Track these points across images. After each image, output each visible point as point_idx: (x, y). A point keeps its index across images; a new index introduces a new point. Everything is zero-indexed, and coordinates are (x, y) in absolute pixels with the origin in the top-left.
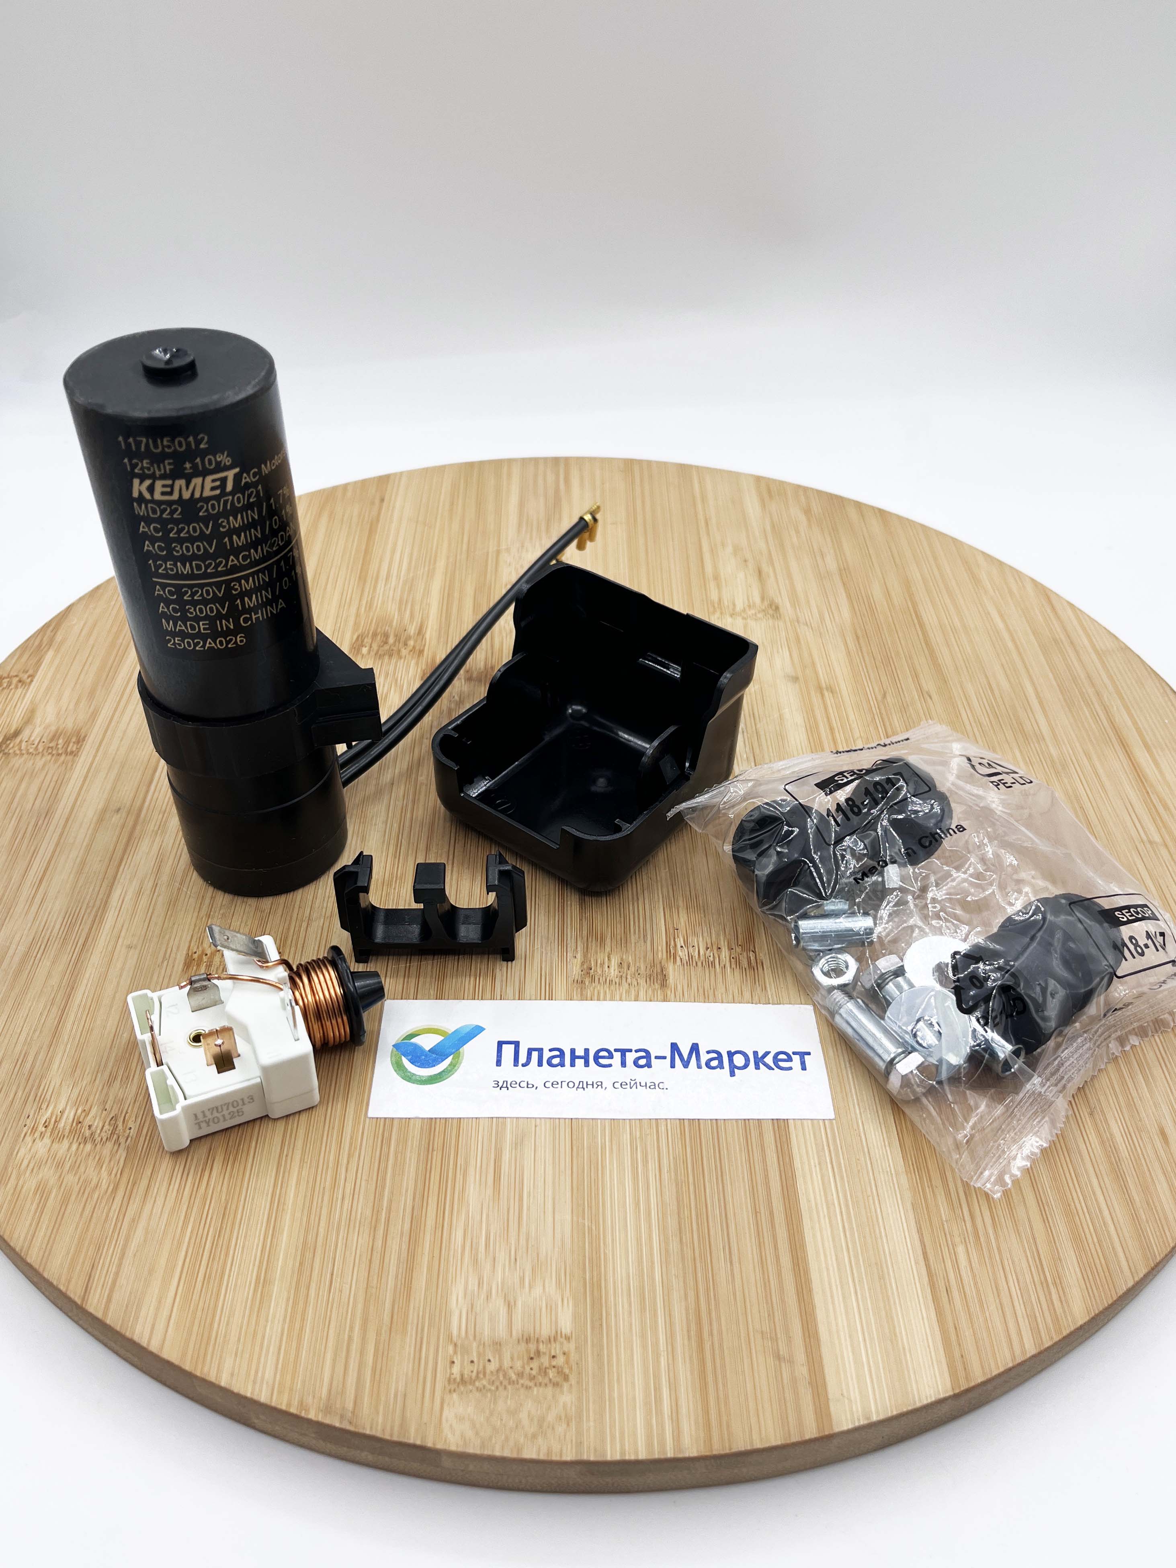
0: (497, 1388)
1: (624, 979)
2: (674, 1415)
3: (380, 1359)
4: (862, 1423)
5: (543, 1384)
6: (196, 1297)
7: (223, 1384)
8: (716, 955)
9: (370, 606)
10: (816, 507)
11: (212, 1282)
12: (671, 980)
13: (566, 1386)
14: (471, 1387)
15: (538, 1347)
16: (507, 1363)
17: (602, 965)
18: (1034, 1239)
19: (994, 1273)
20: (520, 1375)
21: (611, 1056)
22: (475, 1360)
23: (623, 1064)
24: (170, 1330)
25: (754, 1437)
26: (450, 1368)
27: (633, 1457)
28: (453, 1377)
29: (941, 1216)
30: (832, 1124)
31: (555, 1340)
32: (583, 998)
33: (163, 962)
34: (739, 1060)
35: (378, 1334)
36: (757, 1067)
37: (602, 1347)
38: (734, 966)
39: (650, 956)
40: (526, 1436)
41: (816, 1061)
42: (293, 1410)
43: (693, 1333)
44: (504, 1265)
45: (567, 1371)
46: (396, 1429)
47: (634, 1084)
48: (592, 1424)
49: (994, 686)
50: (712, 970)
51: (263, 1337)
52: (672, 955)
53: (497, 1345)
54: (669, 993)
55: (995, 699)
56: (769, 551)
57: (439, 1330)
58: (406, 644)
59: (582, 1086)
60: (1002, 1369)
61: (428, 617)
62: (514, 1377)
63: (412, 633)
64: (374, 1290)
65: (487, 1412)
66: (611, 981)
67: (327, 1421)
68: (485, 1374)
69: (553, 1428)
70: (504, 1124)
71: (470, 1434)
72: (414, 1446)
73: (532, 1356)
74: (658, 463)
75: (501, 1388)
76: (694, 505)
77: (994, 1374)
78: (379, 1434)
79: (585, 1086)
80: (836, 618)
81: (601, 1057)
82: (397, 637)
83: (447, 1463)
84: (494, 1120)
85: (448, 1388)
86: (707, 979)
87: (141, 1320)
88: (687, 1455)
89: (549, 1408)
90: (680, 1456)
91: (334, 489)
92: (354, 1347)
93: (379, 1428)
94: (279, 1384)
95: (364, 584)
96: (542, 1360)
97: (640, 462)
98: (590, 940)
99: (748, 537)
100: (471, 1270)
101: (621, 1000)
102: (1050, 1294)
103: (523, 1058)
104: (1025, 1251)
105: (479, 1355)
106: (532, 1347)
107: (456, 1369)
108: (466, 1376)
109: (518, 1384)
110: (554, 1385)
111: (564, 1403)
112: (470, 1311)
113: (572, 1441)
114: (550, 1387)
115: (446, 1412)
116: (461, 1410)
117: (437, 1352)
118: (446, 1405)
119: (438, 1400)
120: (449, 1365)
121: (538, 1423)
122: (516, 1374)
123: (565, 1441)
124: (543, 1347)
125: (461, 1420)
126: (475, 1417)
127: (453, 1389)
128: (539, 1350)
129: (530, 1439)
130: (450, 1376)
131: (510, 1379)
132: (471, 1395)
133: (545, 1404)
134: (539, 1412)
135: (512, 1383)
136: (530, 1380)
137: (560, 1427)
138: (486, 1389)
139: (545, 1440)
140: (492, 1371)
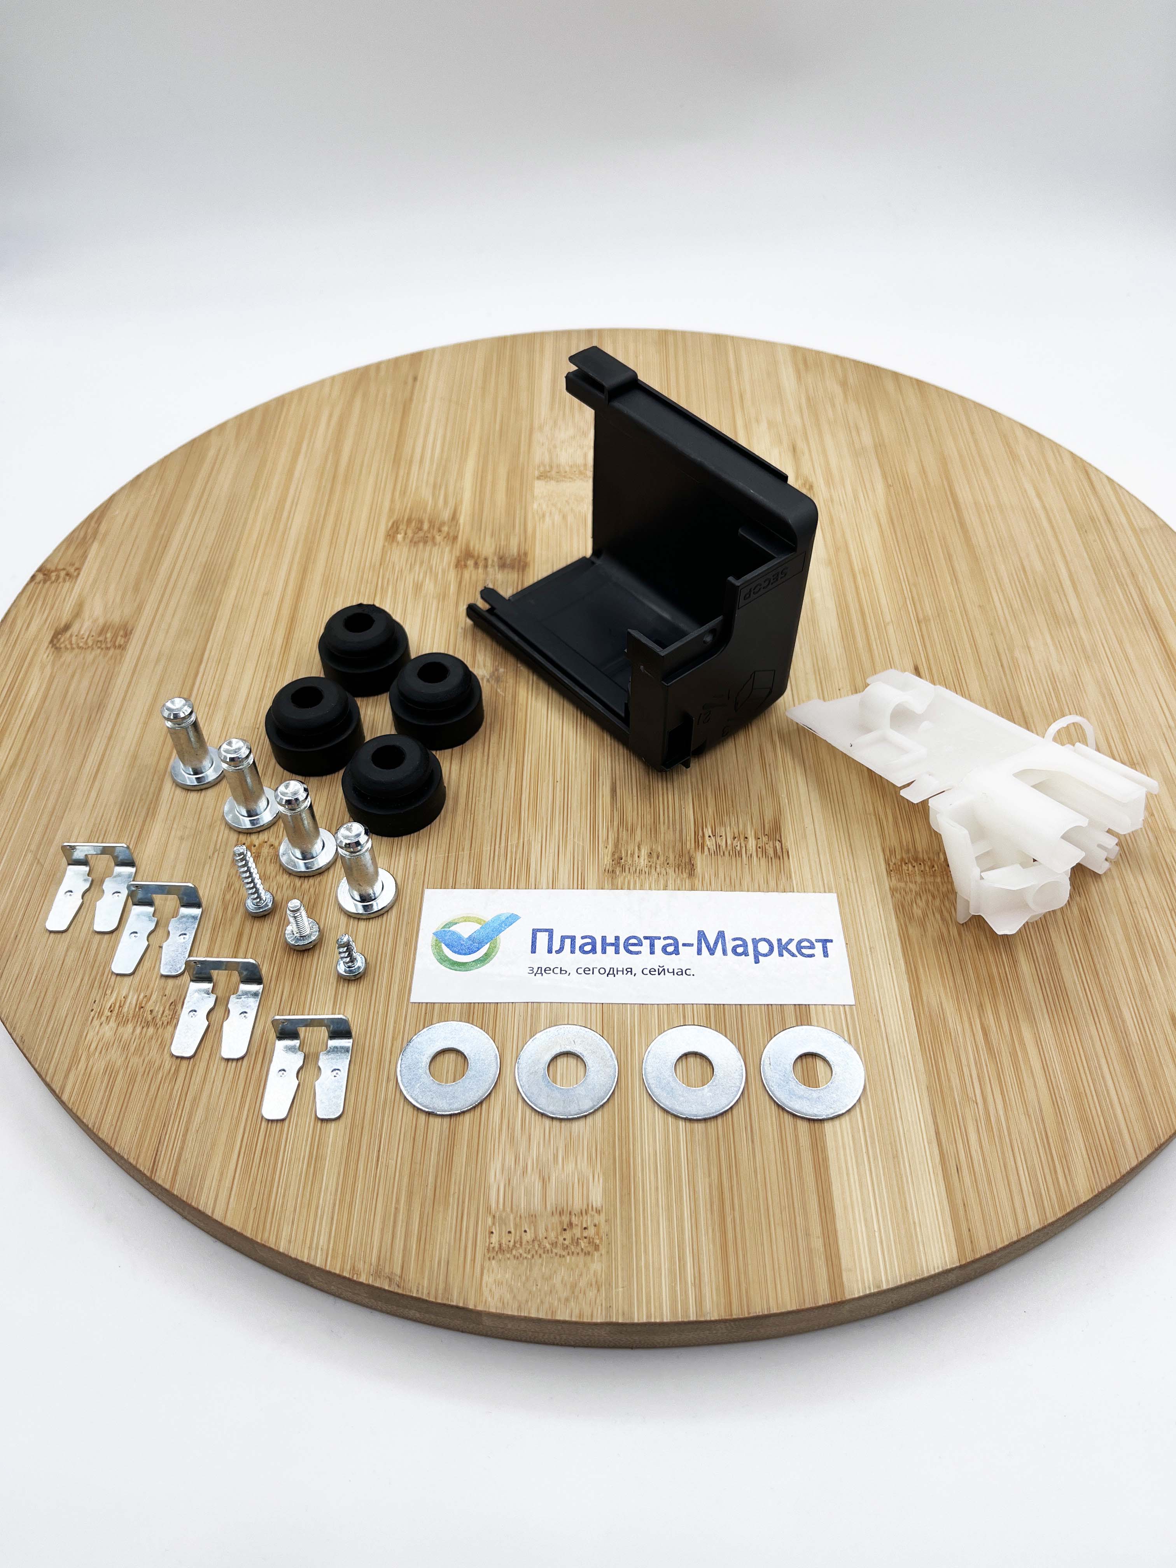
0: (533, 1256)
1: (653, 870)
2: (697, 1281)
3: (424, 1228)
4: (872, 1291)
5: (575, 1253)
6: (254, 1170)
7: (281, 1250)
8: (743, 845)
9: (403, 493)
10: (853, 379)
11: (268, 1157)
12: (699, 869)
13: (596, 1254)
14: (508, 1256)
15: (570, 1220)
16: (541, 1234)
17: (632, 855)
18: (1043, 1120)
19: (1003, 1153)
20: (554, 1244)
21: (640, 944)
22: (513, 1230)
23: (652, 952)
24: (231, 1200)
25: (771, 1304)
26: (490, 1237)
27: (658, 1321)
28: (492, 1246)
29: (954, 1098)
30: (851, 1010)
31: (586, 1214)
32: (614, 887)
33: (213, 854)
34: (763, 948)
35: (422, 1205)
36: (781, 955)
37: (630, 1219)
38: (760, 855)
39: (678, 845)
40: (559, 1300)
41: (837, 949)
42: (346, 1274)
43: (715, 1208)
44: (539, 1143)
45: (598, 1242)
46: (440, 1292)
47: (662, 971)
48: (620, 1289)
49: (1028, 568)
50: (739, 860)
51: (317, 1208)
52: (700, 845)
53: (533, 1218)
54: (696, 882)
55: (1028, 582)
56: (804, 425)
57: (479, 1203)
58: (440, 531)
59: (612, 972)
60: (1006, 1243)
61: (461, 501)
62: (548, 1246)
63: (446, 519)
64: (418, 1165)
65: (524, 1278)
66: (641, 871)
67: (377, 1284)
68: (521, 1245)
69: (585, 1294)
70: (539, 1008)
71: (508, 1297)
72: (457, 1307)
73: (565, 1227)
74: (693, 334)
75: (536, 1257)
76: (729, 379)
77: (998, 1248)
78: (425, 1297)
79: (615, 972)
80: (871, 497)
81: (630, 945)
82: (431, 523)
83: (487, 1322)
84: (530, 1004)
85: (487, 1256)
86: (734, 868)
87: (205, 1190)
88: (708, 1319)
89: (581, 1275)
90: (702, 1319)
91: (366, 369)
92: (401, 1217)
93: (425, 1292)
94: (333, 1250)
95: (398, 468)
96: (574, 1231)
97: (674, 333)
98: (621, 830)
99: (783, 413)
100: (508, 1146)
101: (650, 889)
102: (1056, 1172)
103: (556, 946)
104: (1034, 1132)
105: (516, 1225)
106: (565, 1219)
107: (495, 1239)
108: (504, 1246)
109: (552, 1252)
110: (585, 1254)
111: (595, 1272)
112: (507, 1185)
113: (602, 1305)
114: (582, 1255)
115: (485, 1277)
116: (499, 1276)
117: (477, 1223)
118: (485, 1271)
119: (478, 1267)
120: (488, 1235)
121: (571, 1288)
122: (550, 1244)
123: (595, 1304)
124: (576, 1219)
125: (500, 1285)
126: (513, 1282)
127: (492, 1257)
128: (572, 1222)
129: (563, 1303)
130: (489, 1245)
131: (544, 1248)
132: (509, 1262)
133: (577, 1271)
134: (572, 1279)
135: (546, 1252)
136: (564, 1249)
137: (591, 1292)
138: (522, 1257)
139: (578, 1303)
140: (528, 1240)
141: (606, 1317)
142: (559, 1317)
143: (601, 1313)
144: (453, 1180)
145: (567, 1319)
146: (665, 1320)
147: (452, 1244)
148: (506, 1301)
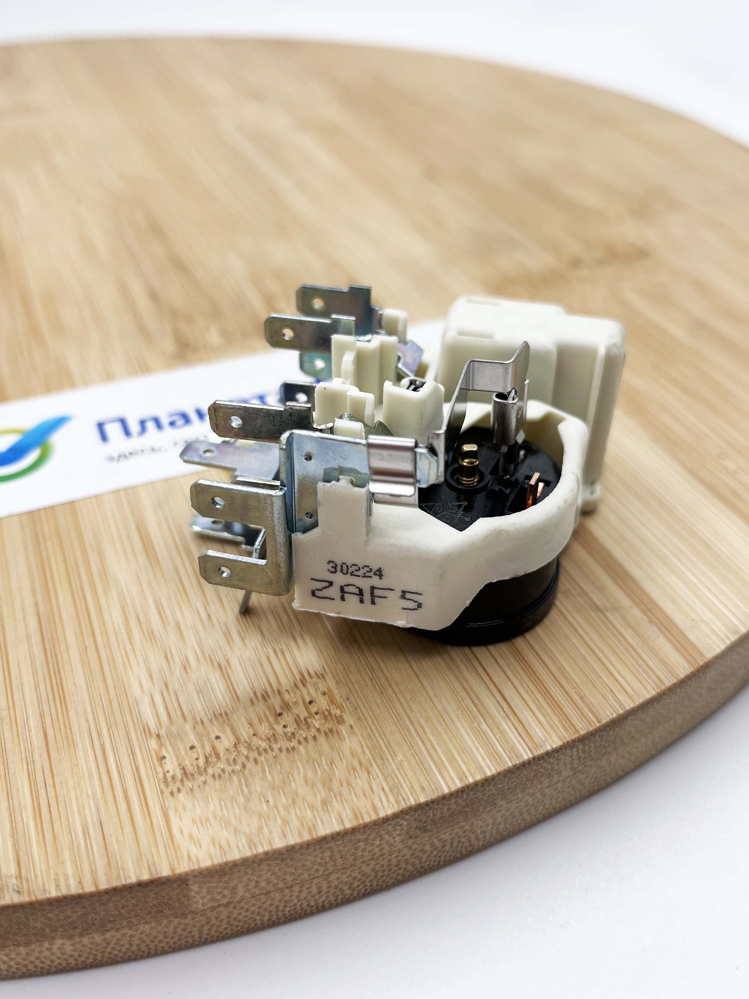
0: (244, 766)
5: (310, 739)
13: (343, 729)
14: (202, 778)
15: (283, 700)
16: (245, 733)
20: (272, 739)
22: (196, 744)
26: (161, 765)
27: (478, 777)
28: (169, 775)
31: (304, 685)
40: (312, 807)
45: (338, 712)
46: (101, 873)
53: (222, 716)
57: (126, 726)
62: (263, 745)
65: (241, 799)
68: (218, 756)
69: (349, 784)
71: (224, 835)
72: (141, 885)
73: (278, 711)
75: (250, 765)
78: (73, 891)
84: (121, 491)
85: (167, 792)
96: (295, 711)
98: (176, 322)
100: (148, 646)
103: (135, 430)
105: (199, 736)
106: (275, 701)
107: (171, 765)
108: (189, 768)
109: (272, 750)
110: (326, 733)
111: (351, 750)
112: (164, 690)
113: (383, 789)
114: (322, 739)
115: (175, 822)
116: (198, 811)
117: (133, 754)
118: (172, 814)
119: (157, 813)
120: (156, 763)
121: (324, 786)
122: (265, 740)
123: (373, 792)
124: (290, 696)
125: (204, 823)
126: (225, 812)
127: (175, 790)
128: (286, 701)
129: (320, 809)
130: (165, 775)
131: (257, 748)
132: (207, 788)
133: (323, 760)
134: (319, 773)
135: (263, 752)
136: (289, 740)
137: (358, 780)
138: (227, 773)
139: (344, 802)
140: (228, 748)
141: (398, 803)
142: (323, 831)
143: (388, 801)
144: (72, 712)
145: (337, 828)
146: (489, 774)
147: (99, 795)
148: (223, 842)
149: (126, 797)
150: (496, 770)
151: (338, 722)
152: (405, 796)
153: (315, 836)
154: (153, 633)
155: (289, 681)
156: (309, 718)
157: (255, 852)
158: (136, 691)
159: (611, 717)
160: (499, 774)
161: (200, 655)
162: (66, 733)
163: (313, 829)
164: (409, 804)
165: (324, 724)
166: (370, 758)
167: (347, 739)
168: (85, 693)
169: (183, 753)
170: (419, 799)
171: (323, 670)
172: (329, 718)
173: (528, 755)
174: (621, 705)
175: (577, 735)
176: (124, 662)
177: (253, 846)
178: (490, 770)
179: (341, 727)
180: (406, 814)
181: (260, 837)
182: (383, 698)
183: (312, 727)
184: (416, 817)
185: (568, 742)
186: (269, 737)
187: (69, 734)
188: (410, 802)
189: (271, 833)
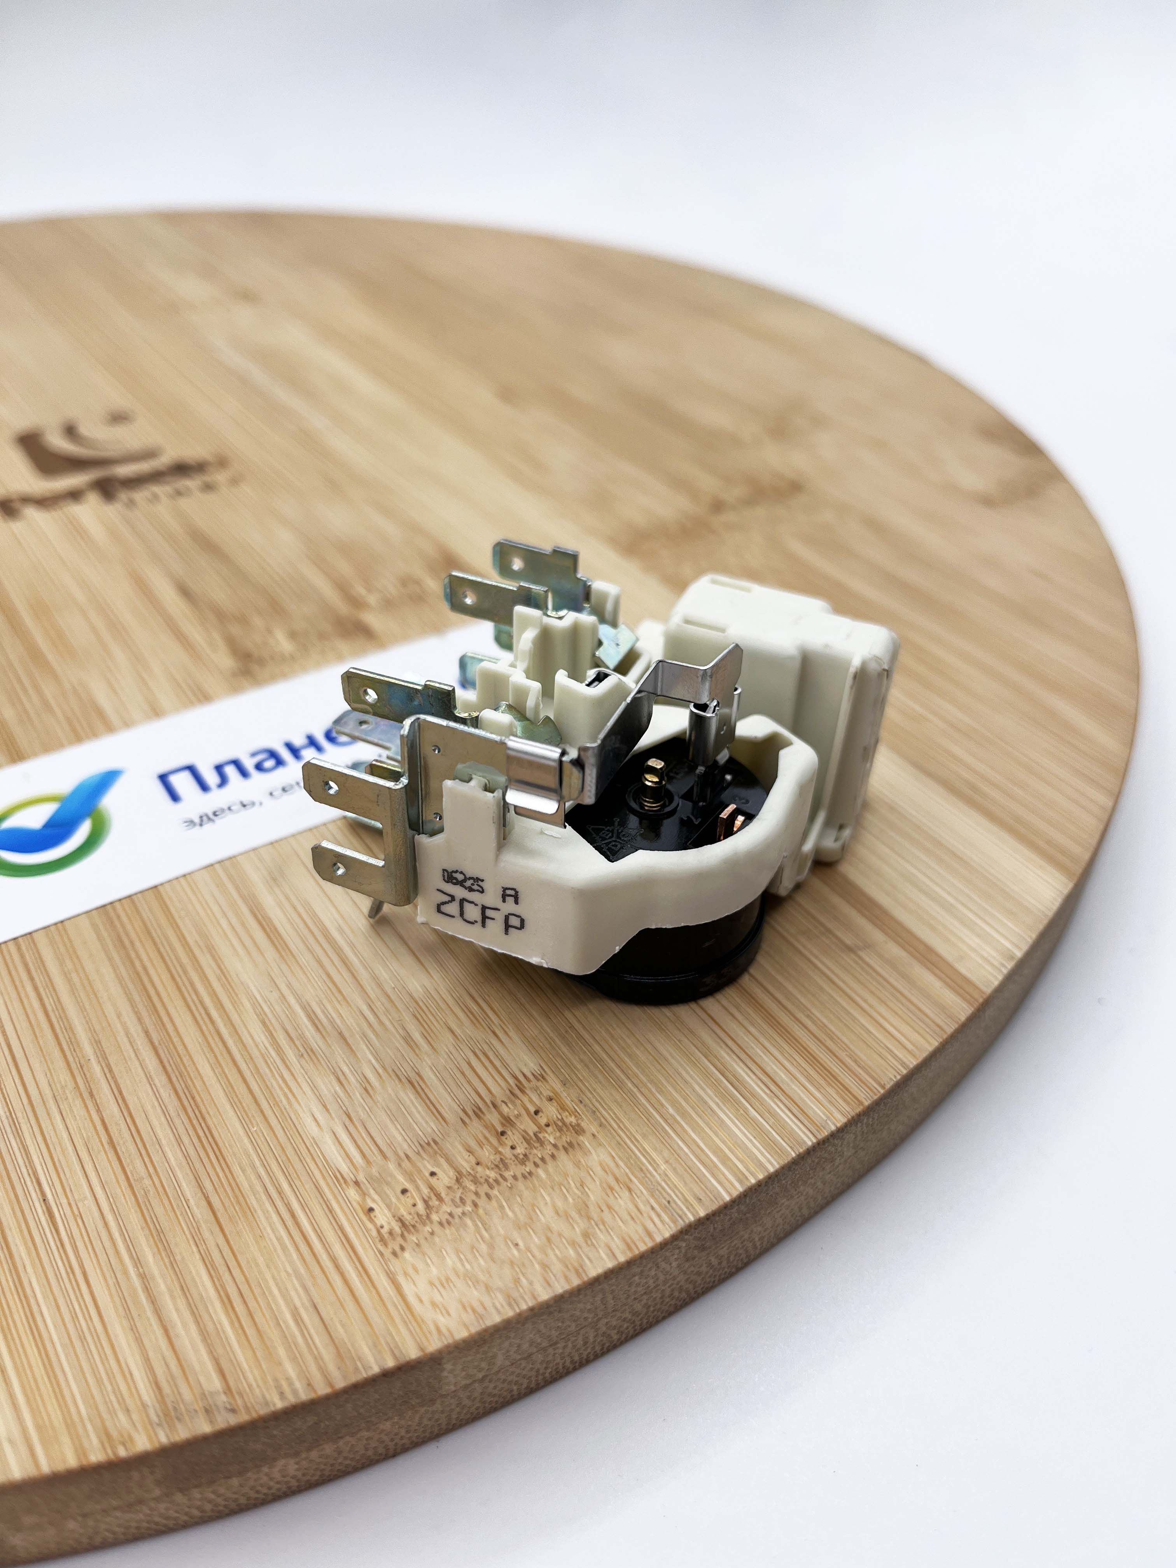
0: (475, 1205)
1: (309, 647)
5: (548, 1158)
12: (377, 629)
13: (585, 1140)
15: (501, 1114)
16: (465, 1162)
22: (408, 1186)
26: (371, 1220)
28: (384, 1231)
31: (522, 1091)
40: (573, 1244)
45: (573, 1120)
46: (331, 1368)
53: (431, 1146)
57: (311, 1175)
62: (492, 1174)
65: (484, 1247)
66: (290, 657)
68: (440, 1199)
69: (609, 1207)
70: (236, 864)
71: (475, 1295)
72: (385, 1374)
73: (500, 1129)
75: (482, 1202)
78: (303, 1398)
84: (216, 865)
85: (387, 1253)
88: (832, 1128)
93: (299, 1385)
96: (521, 1126)
98: (225, 626)
100: (310, 1067)
103: (212, 780)
105: (409, 1175)
106: (493, 1118)
107: (383, 1217)
108: (408, 1218)
109: (505, 1179)
110: (565, 1149)
111: (601, 1165)
112: (348, 1122)
113: (653, 1208)
114: (562, 1156)
115: (408, 1289)
116: (434, 1270)
117: (331, 1211)
118: (401, 1279)
119: (383, 1282)
120: (364, 1218)
121: (581, 1215)
122: (492, 1169)
123: (641, 1213)
124: (510, 1108)
125: (445, 1284)
126: (468, 1266)
127: (397, 1249)
128: (506, 1115)
129: (584, 1245)
130: (379, 1232)
131: (486, 1180)
132: (437, 1240)
133: (571, 1182)
134: (570, 1200)
135: (494, 1184)
136: (523, 1163)
137: (620, 1200)
138: (456, 1217)
139: (610, 1231)
140: (449, 1185)
141: (675, 1222)
142: (594, 1270)
143: (662, 1221)
144: (236, 1170)
145: (610, 1264)
146: (772, 1170)
147: (302, 1270)
148: (476, 1305)
149: (337, 1267)
150: (778, 1163)
151: (576, 1133)
152: (680, 1213)
153: (586, 1279)
154: (312, 1050)
155: (502, 1089)
156: (540, 1133)
157: (518, 1311)
158: (313, 1130)
159: (895, 1080)
160: (783, 1168)
161: (380, 1071)
162: (236, 1196)
163: (581, 1270)
164: (687, 1221)
165: (560, 1137)
166: (627, 1171)
167: (593, 1151)
168: (246, 1141)
169: (394, 1200)
170: (697, 1213)
171: (541, 1071)
172: (565, 1129)
173: (811, 1140)
174: (903, 1064)
175: (862, 1107)
176: (285, 1095)
177: (513, 1303)
178: (773, 1165)
179: (581, 1138)
180: (686, 1234)
181: (519, 1291)
182: (624, 1095)
183: (546, 1143)
184: (697, 1235)
185: (853, 1117)
186: (497, 1163)
187: (241, 1198)
188: (688, 1218)
189: (531, 1283)
